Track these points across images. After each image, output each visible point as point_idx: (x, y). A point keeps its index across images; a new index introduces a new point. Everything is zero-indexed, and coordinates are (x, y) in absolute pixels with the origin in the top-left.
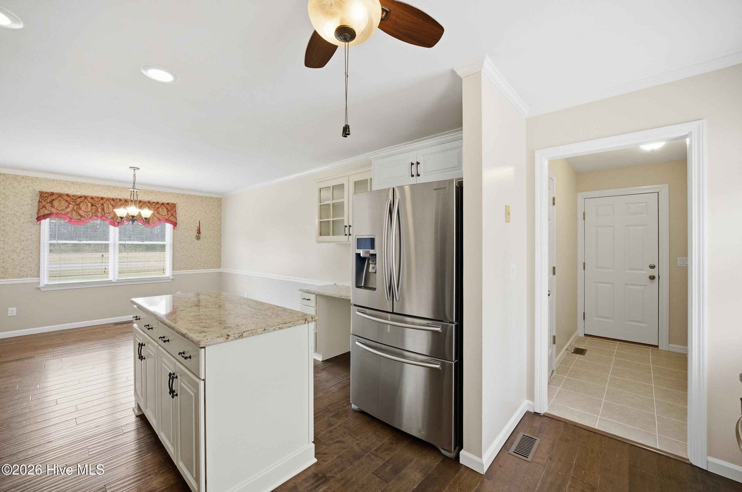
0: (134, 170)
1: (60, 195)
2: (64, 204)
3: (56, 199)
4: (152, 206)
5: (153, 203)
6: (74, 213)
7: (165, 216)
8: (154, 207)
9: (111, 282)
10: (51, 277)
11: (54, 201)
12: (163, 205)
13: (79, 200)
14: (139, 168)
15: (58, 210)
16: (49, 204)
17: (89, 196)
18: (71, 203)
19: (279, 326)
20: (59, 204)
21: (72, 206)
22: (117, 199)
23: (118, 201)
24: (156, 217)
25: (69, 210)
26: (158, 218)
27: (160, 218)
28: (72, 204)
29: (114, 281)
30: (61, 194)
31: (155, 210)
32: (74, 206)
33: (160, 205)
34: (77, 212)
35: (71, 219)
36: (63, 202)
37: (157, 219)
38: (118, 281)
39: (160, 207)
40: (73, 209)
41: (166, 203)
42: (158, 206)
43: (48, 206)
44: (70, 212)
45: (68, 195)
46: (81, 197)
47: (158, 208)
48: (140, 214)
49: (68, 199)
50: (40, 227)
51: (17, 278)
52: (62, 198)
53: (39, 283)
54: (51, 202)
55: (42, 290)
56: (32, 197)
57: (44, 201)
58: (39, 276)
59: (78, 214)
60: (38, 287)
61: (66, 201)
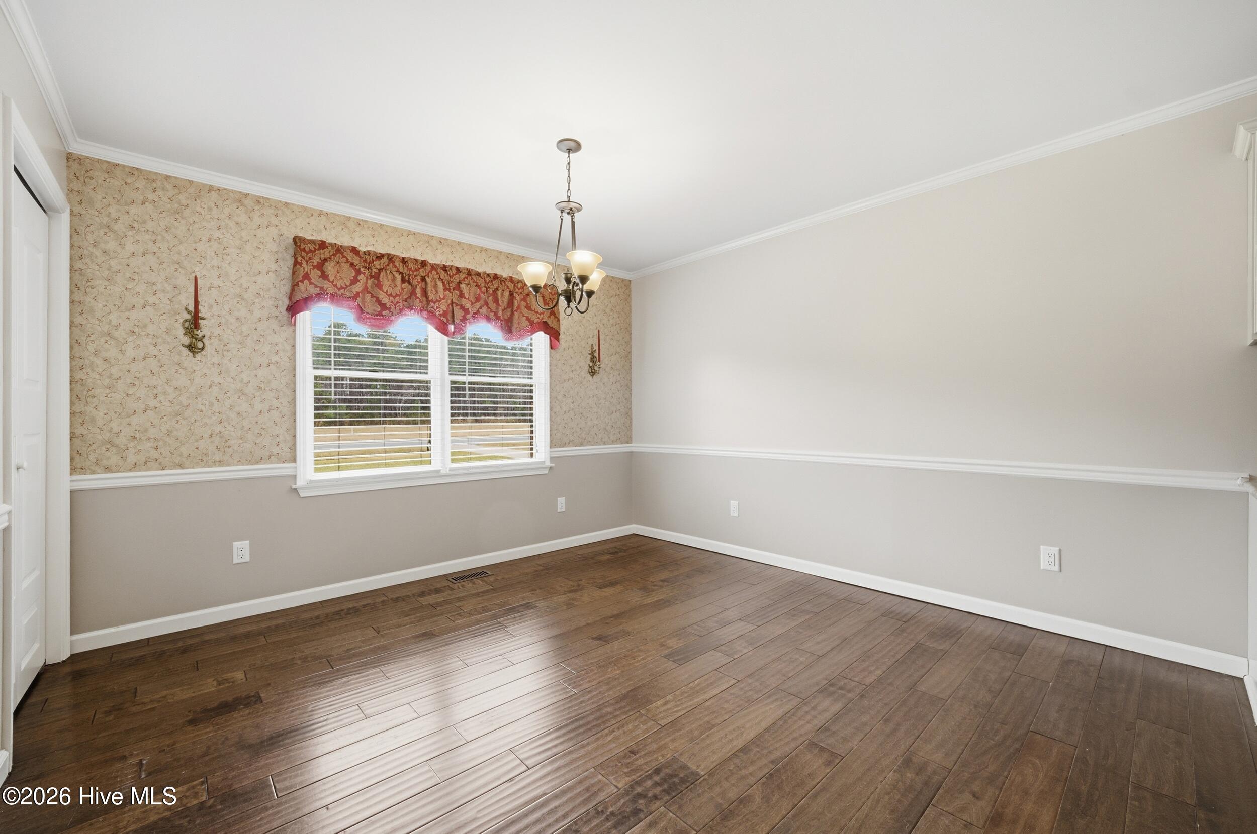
0: (570, 150)
1: (339, 250)
2: (347, 272)
3: (330, 258)
4: (517, 290)
5: (519, 282)
6: (369, 297)
7: (542, 315)
8: (521, 291)
9: (436, 475)
11: (326, 264)
13: (377, 265)
15: (336, 286)
16: (316, 270)
17: (398, 257)
18: (362, 270)
20: (338, 272)
21: (364, 279)
24: (524, 316)
25: (357, 288)
26: (527, 319)
27: (533, 318)
28: (364, 274)
30: (341, 246)
31: (524, 302)
32: (367, 279)
34: (373, 296)
35: (363, 311)
36: (346, 267)
37: (527, 322)
38: (451, 474)
40: (367, 287)
42: (527, 291)
43: (315, 275)
44: (361, 293)
45: (354, 250)
46: (381, 257)
49: (356, 260)
50: (294, 331)
51: (250, 463)
52: (344, 257)
53: (294, 477)
54: (320, 266)
55: (302, 495)
56: (276, 253)
57: (307, 262)
58: (294, 460)
59: (374, 299)
60: (294, 487)
61: (352, 265)
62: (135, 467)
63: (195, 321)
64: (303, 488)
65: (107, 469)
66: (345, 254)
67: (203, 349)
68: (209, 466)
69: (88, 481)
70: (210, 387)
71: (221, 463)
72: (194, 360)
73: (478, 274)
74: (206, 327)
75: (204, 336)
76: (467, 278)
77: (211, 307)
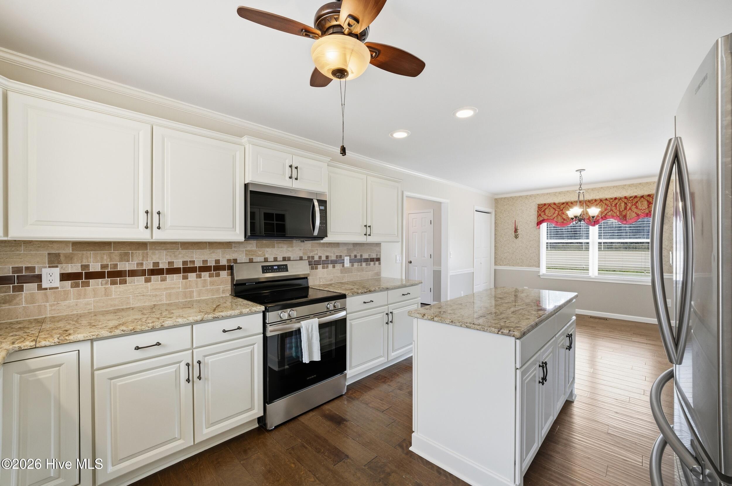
0: (580, 172)
1: (550, 205)
2: (552, 211)
3: (547, 208)
4: (629, 201)
5: (631, 197)
6: (559, 217)
7: (644, 211)
8: (632, 201)
9: (590, 277)
10: (548, 268)
11: (546, 210)
12: (642, 199)
13: (562, 206)
14: (585, 169)
15: (548, 216)
16: (543, 213)
17: (569, 202)
18: (557, 209)
19: (467, 325)
20: (549, 212)
21: (557, 212)
22: (592, 200)
23: (594, 201)
24: (633, 212)
25: (555, 215)
26: (636, 213)
27: (639, 213)
28: (557, 211)
29: (593, 277)
30: (551, 203)
31: (634, 205)
32: (559, 212)
33: (638, 199)
34: (561, 217)
35: (557, 222)
36: (552, 209)
37: (636, 215)
38: (596, 278)
39: (639, 200)
40: (558, 214)
41: (646, 195)
42: (636, 200)
43: (542, 214)
44: (556, 217)
45: (555, 204)
46: (563, 203)
47: (637, 202)
48: (586, 213)
49: (555, 207)
50: (540, 230)
51: (528, 267)
52: (551, 207)
53: (539, 272)
54: (544, 211)
55: (541, 277)
56: (535, 209)
57: (540, 211)
58: (539, 267)
59: (561, 218)
60: (539, 274)
61: (554, 208)
62: (505, 265)
63: (516, 231)
64: (542, 275)
65: (500, 265)
66: (551, 206)
67: (518, 237)
68: (519, 266)
69: (499, 267)
70: (519, 247)
71: (522, 266)
72: (516, 240)
73: (606, 199)
74: (519, 232)
75: (518, 234)
76: (600, 202)
77: (520, 227)
